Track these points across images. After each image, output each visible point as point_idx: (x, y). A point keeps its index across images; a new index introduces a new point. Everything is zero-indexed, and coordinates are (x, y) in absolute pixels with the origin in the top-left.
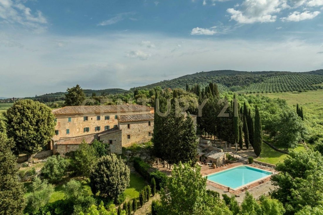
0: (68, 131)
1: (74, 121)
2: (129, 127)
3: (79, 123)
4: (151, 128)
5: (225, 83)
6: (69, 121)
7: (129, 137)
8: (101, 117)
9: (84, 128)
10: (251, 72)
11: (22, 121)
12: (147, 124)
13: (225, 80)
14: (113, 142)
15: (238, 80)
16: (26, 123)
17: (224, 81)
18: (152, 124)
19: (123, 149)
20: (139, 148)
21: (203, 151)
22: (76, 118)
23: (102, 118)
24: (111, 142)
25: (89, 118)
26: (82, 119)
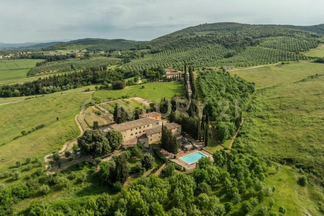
0: (125, 137)
1: (127, 132)
2: (151, 136)
3: (129, 132)
4: (160, 135)
5: (224, 44)
6: (125, 132)
7: (151, 140)
10: (254, 25)
11: (113, 140)
12: (158, 133)
13: (224, 40)
14: (145, 143)
15: (237, 40)
16: (115, 141)
17: (223, 42)
18: (161, 133)
19: (150, 145)
20: (155, 144)
21: (183, 143)
23: (138, 128)
24: (144, 143)
25: (133, 130)
26: (130, 130)
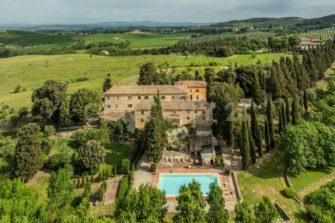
0: (117, 106)
1: (121, 99)
2: (142, 113)
3: (125, 101)
6: (118, 98)
7: (142, 121)
8: (142, 97)
9: (129, 105)
14: (130, 123)
19: (137, 130)
22: (122, 97)
25: (132, 98)
26: (127, 98)
